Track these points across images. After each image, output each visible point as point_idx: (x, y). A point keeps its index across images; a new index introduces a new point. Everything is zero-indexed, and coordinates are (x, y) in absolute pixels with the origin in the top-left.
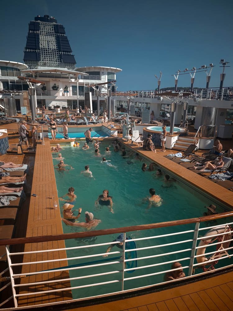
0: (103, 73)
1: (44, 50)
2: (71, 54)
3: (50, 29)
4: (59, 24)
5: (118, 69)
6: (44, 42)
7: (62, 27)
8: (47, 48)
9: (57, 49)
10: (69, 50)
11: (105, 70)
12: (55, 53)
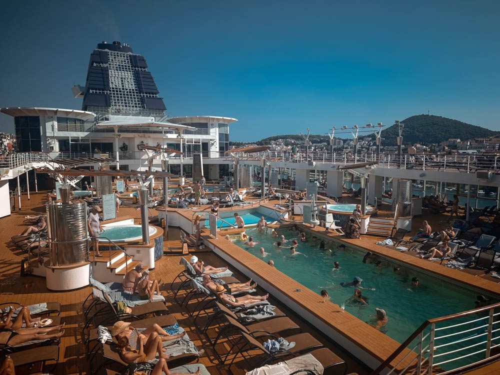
0: (212, 125)
1: (117, 91)
2: (158, 96)
3: (125, 61)
4: (137, 55)
5: (233, 119)
6: (116, 80)
7: (142, 60)
8: (121, 88)
9: (136, 90)
10: (154, 91)
11: (215, 121)
12: (134, 95)
